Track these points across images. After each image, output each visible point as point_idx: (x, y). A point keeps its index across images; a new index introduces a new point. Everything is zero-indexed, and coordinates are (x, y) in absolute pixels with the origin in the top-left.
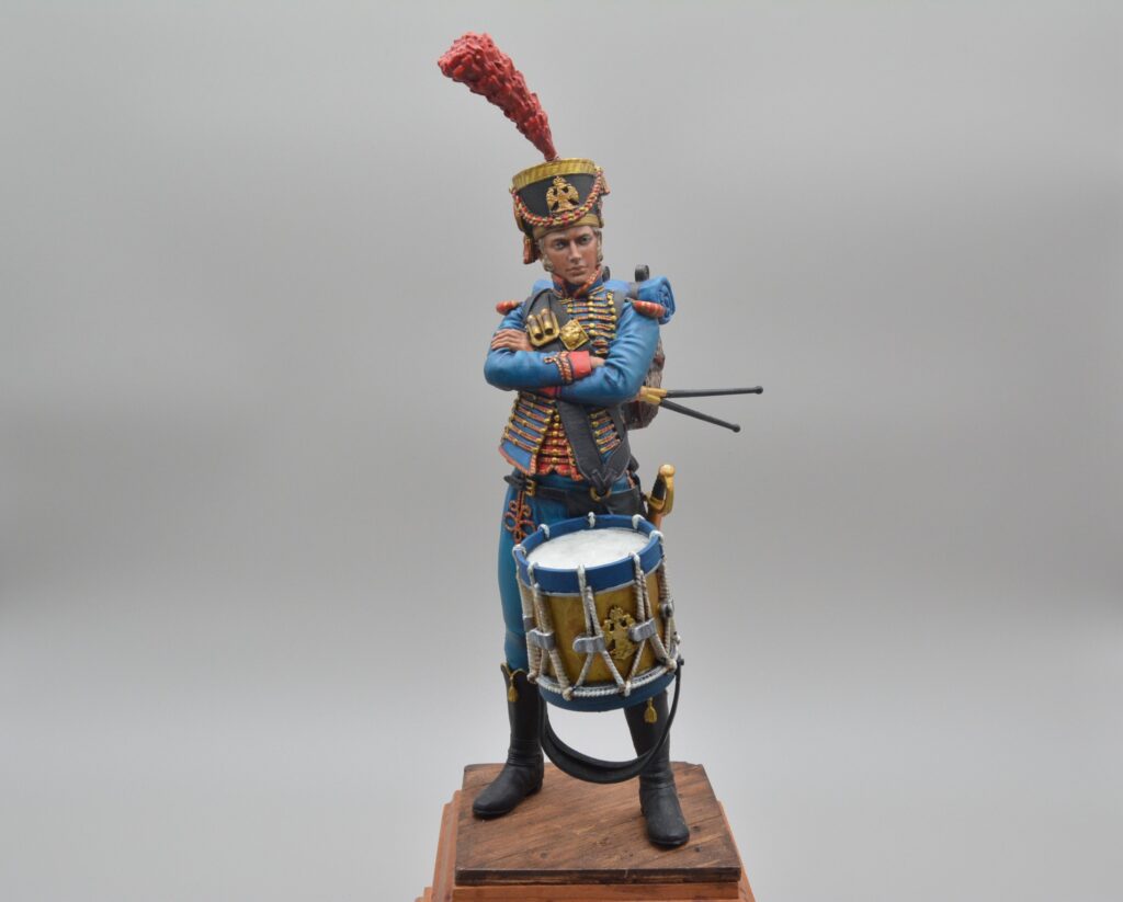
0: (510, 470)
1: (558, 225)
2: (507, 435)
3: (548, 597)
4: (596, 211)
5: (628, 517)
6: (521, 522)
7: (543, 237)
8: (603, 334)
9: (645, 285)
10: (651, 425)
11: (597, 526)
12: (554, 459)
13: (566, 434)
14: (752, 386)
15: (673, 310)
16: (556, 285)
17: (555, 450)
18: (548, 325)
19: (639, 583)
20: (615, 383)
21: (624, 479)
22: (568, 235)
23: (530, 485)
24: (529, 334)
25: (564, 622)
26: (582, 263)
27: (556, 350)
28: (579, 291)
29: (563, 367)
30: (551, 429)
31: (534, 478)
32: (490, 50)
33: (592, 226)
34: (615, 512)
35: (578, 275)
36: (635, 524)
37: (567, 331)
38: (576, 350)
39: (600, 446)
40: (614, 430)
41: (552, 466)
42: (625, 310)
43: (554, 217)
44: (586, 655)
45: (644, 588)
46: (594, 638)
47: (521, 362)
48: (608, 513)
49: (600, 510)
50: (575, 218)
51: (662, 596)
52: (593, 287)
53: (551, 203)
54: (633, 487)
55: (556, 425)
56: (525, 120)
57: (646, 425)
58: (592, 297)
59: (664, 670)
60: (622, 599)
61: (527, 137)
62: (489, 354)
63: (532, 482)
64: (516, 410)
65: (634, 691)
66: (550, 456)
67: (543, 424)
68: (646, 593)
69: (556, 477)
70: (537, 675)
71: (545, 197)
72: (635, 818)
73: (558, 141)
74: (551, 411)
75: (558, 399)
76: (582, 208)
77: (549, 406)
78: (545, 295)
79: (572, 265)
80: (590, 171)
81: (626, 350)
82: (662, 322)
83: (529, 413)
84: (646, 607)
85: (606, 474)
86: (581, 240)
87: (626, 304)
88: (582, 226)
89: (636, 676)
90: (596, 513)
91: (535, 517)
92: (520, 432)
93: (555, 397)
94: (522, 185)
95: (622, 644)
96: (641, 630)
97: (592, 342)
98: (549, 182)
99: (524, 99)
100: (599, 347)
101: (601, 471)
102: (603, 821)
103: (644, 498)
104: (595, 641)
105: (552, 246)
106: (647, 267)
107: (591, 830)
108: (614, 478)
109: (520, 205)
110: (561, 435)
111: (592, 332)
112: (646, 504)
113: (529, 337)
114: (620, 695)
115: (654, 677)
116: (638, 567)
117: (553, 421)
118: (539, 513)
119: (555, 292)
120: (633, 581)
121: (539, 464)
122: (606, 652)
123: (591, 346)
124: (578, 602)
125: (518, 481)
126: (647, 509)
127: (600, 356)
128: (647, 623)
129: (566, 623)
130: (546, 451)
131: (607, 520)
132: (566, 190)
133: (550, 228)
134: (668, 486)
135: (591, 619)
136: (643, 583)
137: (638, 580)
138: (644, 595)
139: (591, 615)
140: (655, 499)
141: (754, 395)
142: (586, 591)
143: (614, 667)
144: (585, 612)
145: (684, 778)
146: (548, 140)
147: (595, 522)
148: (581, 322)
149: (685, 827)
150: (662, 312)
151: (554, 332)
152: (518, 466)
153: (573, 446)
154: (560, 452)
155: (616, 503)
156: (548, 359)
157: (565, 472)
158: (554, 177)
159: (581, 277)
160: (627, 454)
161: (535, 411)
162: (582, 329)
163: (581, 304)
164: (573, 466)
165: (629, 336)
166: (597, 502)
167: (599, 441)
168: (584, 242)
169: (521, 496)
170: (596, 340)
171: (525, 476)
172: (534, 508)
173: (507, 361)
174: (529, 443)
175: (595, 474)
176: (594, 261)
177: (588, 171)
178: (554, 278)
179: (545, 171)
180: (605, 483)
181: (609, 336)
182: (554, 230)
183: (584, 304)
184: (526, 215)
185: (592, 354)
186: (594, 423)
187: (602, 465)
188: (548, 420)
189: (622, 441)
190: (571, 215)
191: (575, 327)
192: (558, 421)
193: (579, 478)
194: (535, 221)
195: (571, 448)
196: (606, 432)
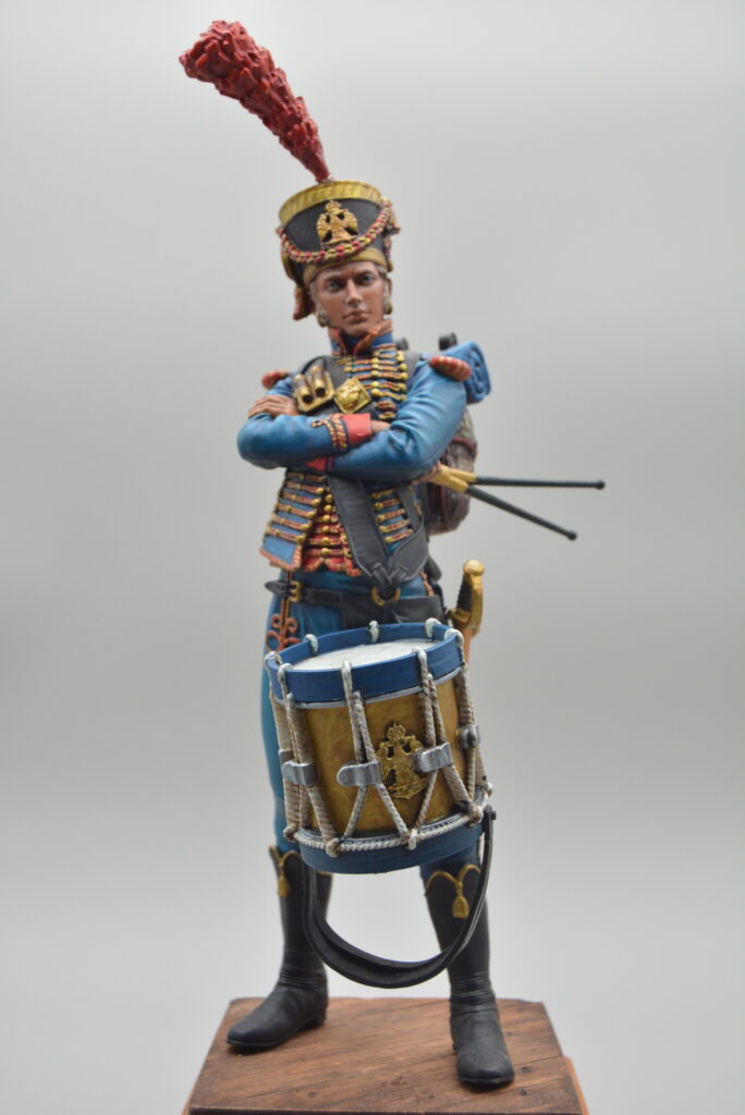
1: (330, 259)
2: (269, 530)
3: (305, 712)
5: (420, 624)
6: (286, 641)
7: (314, 279)
8: (389, 394)
9: (450, 351)
11: (380, 640)
12: (325, 550)
13: (339, 516)
14: (591, 479)
16: (333, 343)
17: (326, 539)
18: (319, 383)
19: (427, 690)
20: (402, 447)
21: (419, 582)
23: (294, 587)
24: (295, 397)
25: (326, 744)
26: (362, 307)
27: (327, 413)
28: (359, 344)
29: (336, 431)
30: (321, 513)
32: (243, 37)
34: (405, 621)
35: (358, 322)
36: (429, 633)
37: (342, 392)
38: (352, 413)
39: (385, 534)
40: (405, 516)
41: (321, 560)
43: (326, 250)
44: (357, 788)
45: (433, 699)
46: (366, 765)
48: (394, 621)
49: (385, 617)
50: (353, 249)
51: (463, 719)
52: (377, 341)
53: (322, 233)
54: (431, 594)
55: (328, 507)
56: (289, 128)
60: (402, 712)
61: (293, 153)
63: (296, 583)
64: (280, 497)
65: (422, 844)
66: (319, 547)
67: (310, 506)
68: (437, 706)
69: (328, 574)
70: (296, 830)
71: (315, 226)
72: (443, 1057)
73: (330, 157)
74: (320, 490)
75: (329, 474)
76: (362, 238)
77: (318, 484)
78: (319, 361)
79: (349, 310)
80: (374, 199)
81: (419, 411)
83: (294, 497)
84: (437, 726)
85: (393, 569)
88: (362, 261)
89: (425, 824)
90: (379, 623)
92: (284, 521)
93: (326, 472)
94: (288, 218)
95: (404, 775)
96: (430, 754)
98: (320, 207)
99: (287, 102)
100: (383, 410)
101: (385, 564)
102: (400, 1059)
103: (447, 613)
104: (367, 768)
105: (325, 288)
106: (454, 336)
107: (382, 1069)
108: (404, 577)
109: (287, 244)
110: (334, 519)
111: (376, 391)
113: (296, 403)
114: (404, 847)
115: (445, 829)
116: (425, 668)
117: (323, 503)
118: (307, 626)
119: (334, 356)
120: (417, 689)
121: (306, 558)
122: (382, 786)
123: (375, 408)
124: (343, 715)
125: (281, 589)
127: (384, 420)
128: (438, 748)
129: (329, 748)
130: (315, 542)
131: (394, 631)
132: (341, 216)
133: (322, 265)
135: (361, 739)
136: (431, 690)
137: (426, 685)
138: (434, 708)
139: (360, 733)
140: (462, 611)
141: (593, 491)
142: (354, 698)
143: (394, 807)
144: (353, 728)
145: (518, 1016)
146: (318, 155)
147: (380, 634)
148: (361, 380)
149: (507, 1063)
150: (467, 372)
151: (327, 392)
152: (280, 563)
153: (348, 532)
154: (332, 541)
155: (407, 611)
156: (317, 422)
157: (339, 566)
158: (326, 202)
159: (362, 326)
160: (423, 551)
161: (302, 493)
162: (364, 389)
163: (362, 361)
164: (350, 558)
165: (422, 396)
166: (380, 607)
167: (383, 528)
168: (365, 282)
169: (285, 605)
170: (381, 402)
171: (288, 576)
172: (302, 620)
173: (264, 427)
174: (293, 533)
175: (378, 569)
176: (379, 308)
177: (371, 196)
178: (330, 335)
179: (315, 195)
180: (391, 582)
181: (398, 397)
182: (327, 266)
183: (367, 362)
184: (294, 253)
185: (374, 417)
186: (377, 504)
187: (387, 559)
188: (317, 501)
189: (415, 532)
190: (347, 246)
191: (353, 386)
192: (330, 502)
193: (356, 573)
194: (303, 257)
195: (346, 534)
196: (393, 518)
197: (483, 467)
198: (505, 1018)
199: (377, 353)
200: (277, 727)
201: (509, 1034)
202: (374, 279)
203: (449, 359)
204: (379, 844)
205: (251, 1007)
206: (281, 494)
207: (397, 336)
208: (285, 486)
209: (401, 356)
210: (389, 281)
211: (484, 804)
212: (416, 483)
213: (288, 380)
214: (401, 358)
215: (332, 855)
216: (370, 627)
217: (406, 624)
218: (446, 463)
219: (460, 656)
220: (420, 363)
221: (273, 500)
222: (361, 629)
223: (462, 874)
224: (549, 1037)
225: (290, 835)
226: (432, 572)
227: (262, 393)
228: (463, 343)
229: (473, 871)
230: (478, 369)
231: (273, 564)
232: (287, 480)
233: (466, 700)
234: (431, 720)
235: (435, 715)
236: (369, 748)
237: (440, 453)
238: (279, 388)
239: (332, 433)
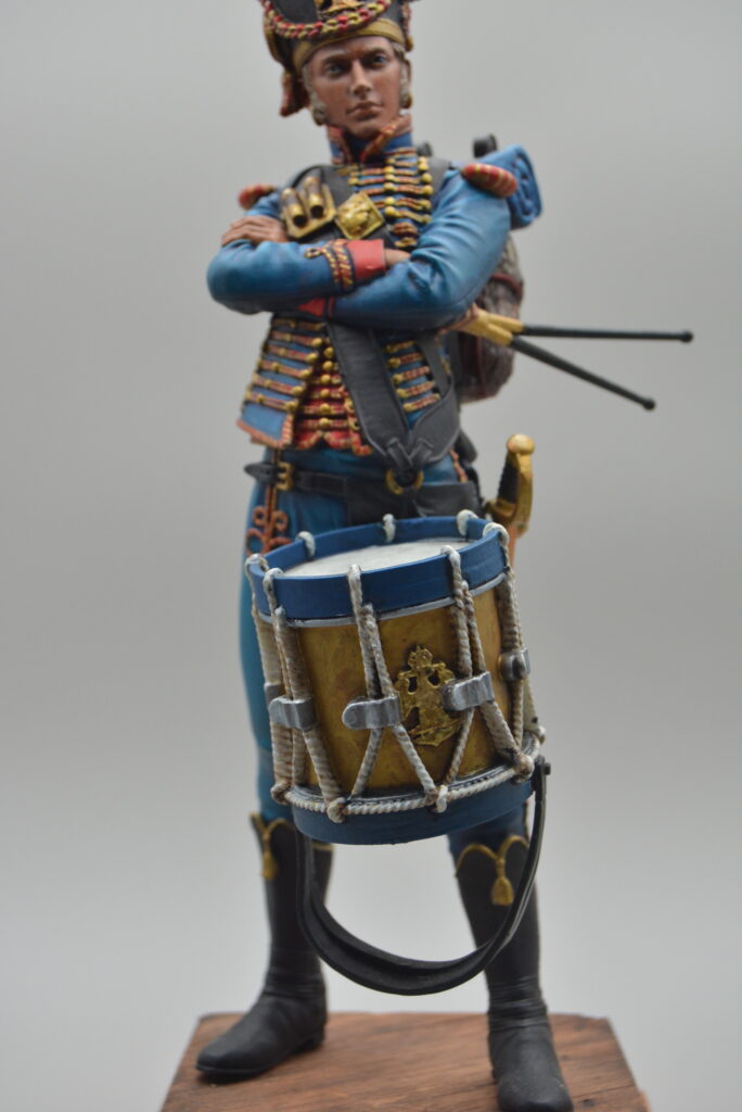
1: (330, 32)
2: (250, 396)
3: (300, 632)
5: (451, 518)
6: (273, 542)
7: (308, 60)
8: (408, 213)
11: (399, 539)
12: (324, 421)
13: (343, 376)
14: (675, 328)
16: (333, 147)
17: (325, 406)
18: (315, 200)
19: (461, 603)
20: (426, 283)
21: (448, 464)
22: (350, 50)
23: (283, 470)
24: (285, 221)
25: (328, 674)
26: (373, 97)
27: (328, 241)
28: (368, 148)
29: (338, 263)
30: (318, 372)
31: (291, 458)
34: (429, 515)
35: (366, 118)
36: (462, 530)
37: (346, 211)
38: (362, 239)
39: (403, 400)
40: (429, 377)
41: (319, 433)
43: (324, 21)
44: (367, 732)
45: (469, 614)
46: (380, 701)
48: (416, 515)
49: (403, 510)
50: (360, 19)
51: (508, 642)
52: (393, 144)
53: (319, 1)
54: (464, 480)
55: (328, 364)
59: (510, 773)
60: (427, 632)
63: (286, 465)
64: (264, 352)
65: (454, 804)
66: (317, 417)
67: (304, 363)
68: (474, 624)
69: (328, 453)
70: (288, 788)
72: (480, 1086)
74: (317, 341)
75: (329, 320)
76: (373, 5)
77: (315, 334)
79: (355, 101)
81: (447, 235)
83: (282, 351)
84: (474, 650)
85: (415, 445)
86: (372, 60)
87: (451, 173)
88: (372, 35)
89: (458, 779)
90: (397, 516)
91: (293, 530)
92: (269, 383)
93: (325, 318)
95: (430, 714)
96: (465, 688)
100: (401, 236)
101: (403, 440)
102: (424, 1089)
103: (485, 505)
104: (382, 705)
105: (323, 72)
106: (492, 139)
107: (399, 1102)
108: (429, 455)
109: (272, 13)
110: (336, 380)
111: (390, 210)
113: (285, 227)
114: (430, 809)
115: (484, 785)
116: (458, 574)
117: (322, 358)
118: (300, 522)
119: (334, 164)
120: (447, 601)
121: (299, 431)
122: (402, 729)
123: (390, 232)
124: (351, 636)
125: (265, 474)
127: (401, 249)
128: (475, 678)
129: (332, 679)
130: (311, 410)
131: (418, 526)
133: (318, 41)
135: (374, 666)
136: (467, 602)
137: (459, 596)
138: (469, 626)
139: (373, 659)
140: (504, 502)
141: (677, 345)
142: (364, 613)
143: (417, 757)
144: (363, 652)
145: (575, 1036)
147: (396, 531)
148: (372, 196)
149: (564, 1093)
150: (512, 185)
151: (325, 212)
152: (265, 438)
153: (356, 398)
154: (333, 409)
155: (432, 501)
156: (313, 251)
157: (342, 441)
159: (373, 123)
160: (453, 422)
161: (293, 346)
162: (375, 208)
163: (372, 171)
164: (355, 432)
165: (453, 217)
166: (397, 497)
167: (401, 392)
168: (377, 64)
169: (271, 494)
170: (397, 225)
171: (275, 454)
172: (293, 514)
173: (243, 258)
174: (281, 398)
175: (392, 446)
176: (394, 100)
178: (329, 136)
180: (411, 462)
181: (419, 218)
182: (327, 42)
183: (378, 171)
184: (281, 25)
185: (389, 245)
186: (392, 360)
187: (406, 430)
188: (313, 356)
189: (443, 397)
190: (353, 14)
191: (360, 203)
192: (330, 357)
193: (365, 451)
194: (293, 31)
195: (352, 399)
196: (413, 379)
197: (531, 312)
198: (559, 1037)
199: (392, 160)
200: (262, 653)
201: (565, 1058)
202: (388, 60)
203: (488, 167)
204: (398, 805)
205: (227, 1025)
206: (266, 348)
207: (418, 138)
208: (270, 337)
209: (424, 163)
210: (407, 63)
211: (536, 753)
212: (444, 332)
213: (274, 197)
214: (424, 165)
215: (336, 819)
216: (383, 523)
217: (430, 518)
218: (483, 306)
219: (504, 559)
220: (449, 173)
221: (254, 355)
222: (371, 525)
223: (505, 848)
224: (616, 1060)
225: (280, 795)
226: (465, 452)
227: (238, 214)
228: (505, 147)
229: (517, 844)
230: (525, 183)
231: (255, 440)
232: (274, 328)
233: (511, 618)
234: (466, 642)
235: (471, 636)
236: (385, 679)
237: (476, 292)
238: (263, 207)
239: (333, 266)
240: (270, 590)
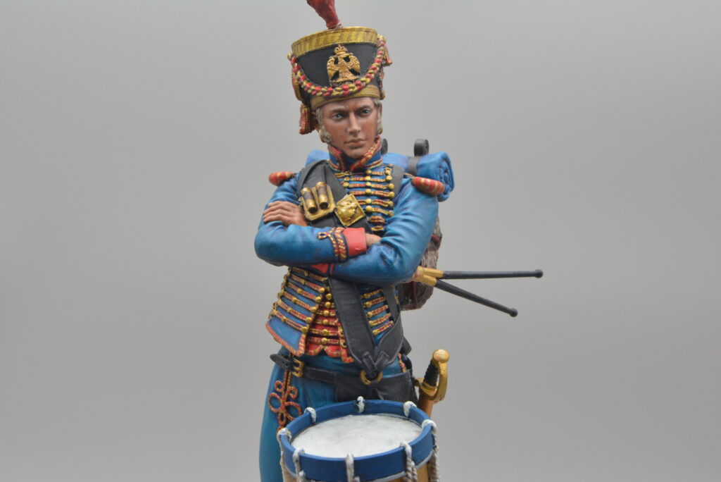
0: (276, 348)
1: (337, 96)
2: (275, 312)
4: (378, 82)
6: (286, 403)
7: (321, 107)
8: (380, 210)
9: (424, 160)
10: (425, 306)
11: (367, 412)
12: (324, 339)
13: (337, 313)
14: (532, 269)
15: (452, 187)
16: (332, 157)
17: (326, 330)
18: (323, 199)
19: (410, 475)
20: (391, 262)
21: (396, 363)
22: (348, 106)
23: (297, 365)
24: (302, 207)
26: (361, 136)
27: (330, 226)
28: (356, 164)
29: (338, 244)
30: (322, 308)
31: (302, 358)
33: (372, 97)
34: (386, 398)
35: (356, 148)
36: (406, 412)
37: (342, 206)
38: (350, 227)
39: (373, 328)
40: (388, 311)
41: (321, 347)
42: (403, 186)
43: (333, 87)
45: (414, 481)
47: (294, 237)
48: (379, 399)
49: (370, 394)
50: (356, 89)
52: (371, 161)
53: (331, 73)
54: (405, 371)
55: (328, 303)
57: (420, 307)
58: (369, 172)
62: (259, 228)
63: (300, 362)
64: (286, 286)
66: (320, 336)
67: (314, 302)
69: (325, 358)
71: (325, 66)
73: (340, 8)
74: (322, 289)
75: (330, 276)
76: (363, 79)
77: (321, 284)
78: (320, 167)
79: (351, 138)
80: (373, 41)
81: (404, 228)
82: (441, 199)
83: (299, 290)
85: (378, 357)
86: (361, 112)
87: (405, 180)
88: (363, 97)
90: (365, 398)
91: (301, 399)
92: (290, 309)
93: (328, 275)
94: (301, 52)
97: (368, 218)
98: (330, 50)
100: (375, 224)
101: (372, 353)
103: (415, 382)
105: (331, 117)
106: (426, 144)
108: (386, 362)
109: (299, 73)
110: (333, 314)
111: (369, 208)
112: (417, 389)
113: (303, 211)
116: (409, 459)
117: (324, 300)
118: (305, 395)
119: (332, 165)
120: (403, 473)
121: (308, 344)
123: (366, 222)
125: (284, 361)
126: (418, 395)
127: (376, 233)
130: (316, 331)
131: (377, 405)
132: (347, 59)
133: (329, 98)
134: (442, 372)
136: (413, 474)
137: (409, 471)
142: (354, 481)
146: (331, 7)
147: (365, 408)
148: (357, 196)
150: (442, 190)
151: (329, 206)
152: (288, 346)
153: (344, 326)
154: (330, 333)
156: (322, 234)
157: (335, 353)
158: (335, 46)
160: (400, 334)
161: (305, 288)
162: (359, 204)
163: (358, 179)
164: (344, 348)
165: (406, 214)
166: (367, 386)
167: (371, 322)
168: (364, 114)
169: (288, 376)
170: (372, 217)
171: (292, 354)
172: (301, 390)
174: (298, 323)
175: (366, 356)
177: (371, 40)
178: (331, 151)
179: (326, 39)
180: (376, 368)
181: (386, 213)
182: (335, 100)
183: (361, 179)
184: (305, 83)
185: (368, 231)
186: (367, 303)
187: (374, 347)
188: (319, 298)
189: (395, 322)
190: (352, 85)
191: (351, 202)
192: (329, 299)
193: (350, 360)
194: (313, 90)
195: (343, 328)
196: (379, 313)
202: (371, 111)
203: (429, 181)
208: (290, 278)
213: (293, 182)
214: (389, 177)
216: (358, 402)
219: (434, 441)
222: (350, 402)
226: (405, 350)
230: (446, 175)
232: (292, 272)
239: (335, 246)
240: (297, 461)
